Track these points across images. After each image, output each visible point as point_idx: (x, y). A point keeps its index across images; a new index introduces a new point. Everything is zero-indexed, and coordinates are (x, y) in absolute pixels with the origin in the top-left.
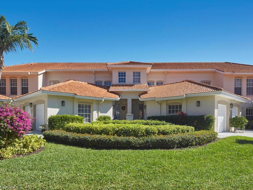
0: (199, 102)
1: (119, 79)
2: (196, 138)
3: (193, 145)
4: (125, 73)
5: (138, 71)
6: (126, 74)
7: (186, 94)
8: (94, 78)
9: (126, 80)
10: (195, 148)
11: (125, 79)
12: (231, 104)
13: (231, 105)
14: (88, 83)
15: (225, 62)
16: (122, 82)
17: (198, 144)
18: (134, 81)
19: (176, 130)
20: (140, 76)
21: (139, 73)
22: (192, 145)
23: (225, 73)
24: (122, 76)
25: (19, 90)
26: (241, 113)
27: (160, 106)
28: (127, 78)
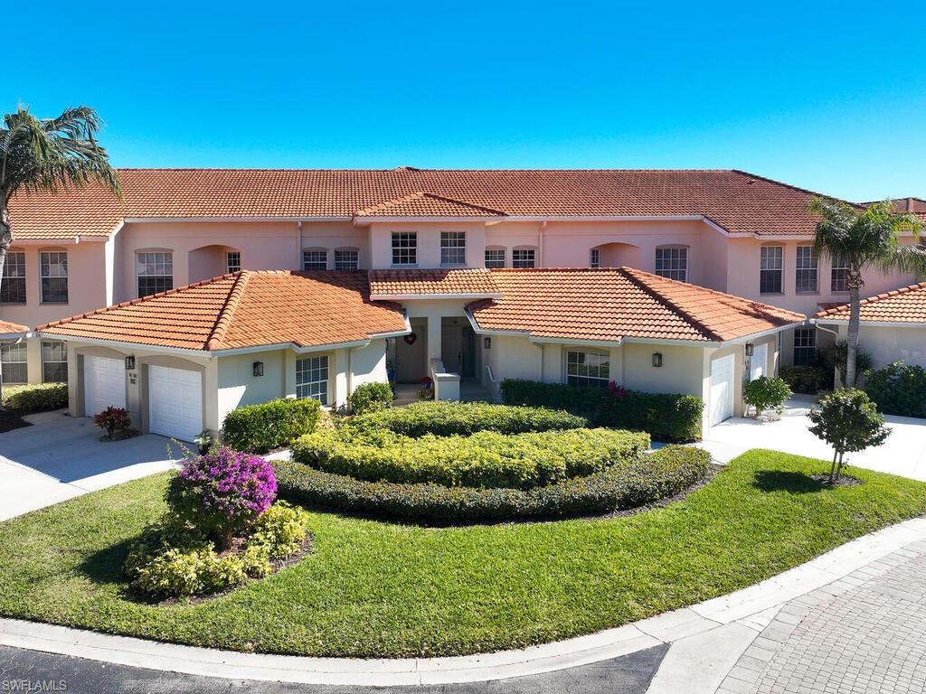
0: (659, 356)
1: (395, 252)
2: (660, 484)
3: (655, 500)
4: (415, 237)
5: (458, 230)
6: (419, 240)
7: (623, 337)
8: (299, 239)
9: (418, 256)
10: (659, 507)
11: (413, 252)
12: (747, 345)
13: (747, 348)
14: (292, 273)
15: (734, 171)
16: (404, 260)
17: (666, 495)
18: (444, 260)
19: (609, 456)
20: (462, 243)
21: (462, 235)
22: (653, 501)
23: (731, 235)
24: (404, 244)
25: (33, 289)
26: (776, 354)
27: (541, 351)
28: (419, 248)
